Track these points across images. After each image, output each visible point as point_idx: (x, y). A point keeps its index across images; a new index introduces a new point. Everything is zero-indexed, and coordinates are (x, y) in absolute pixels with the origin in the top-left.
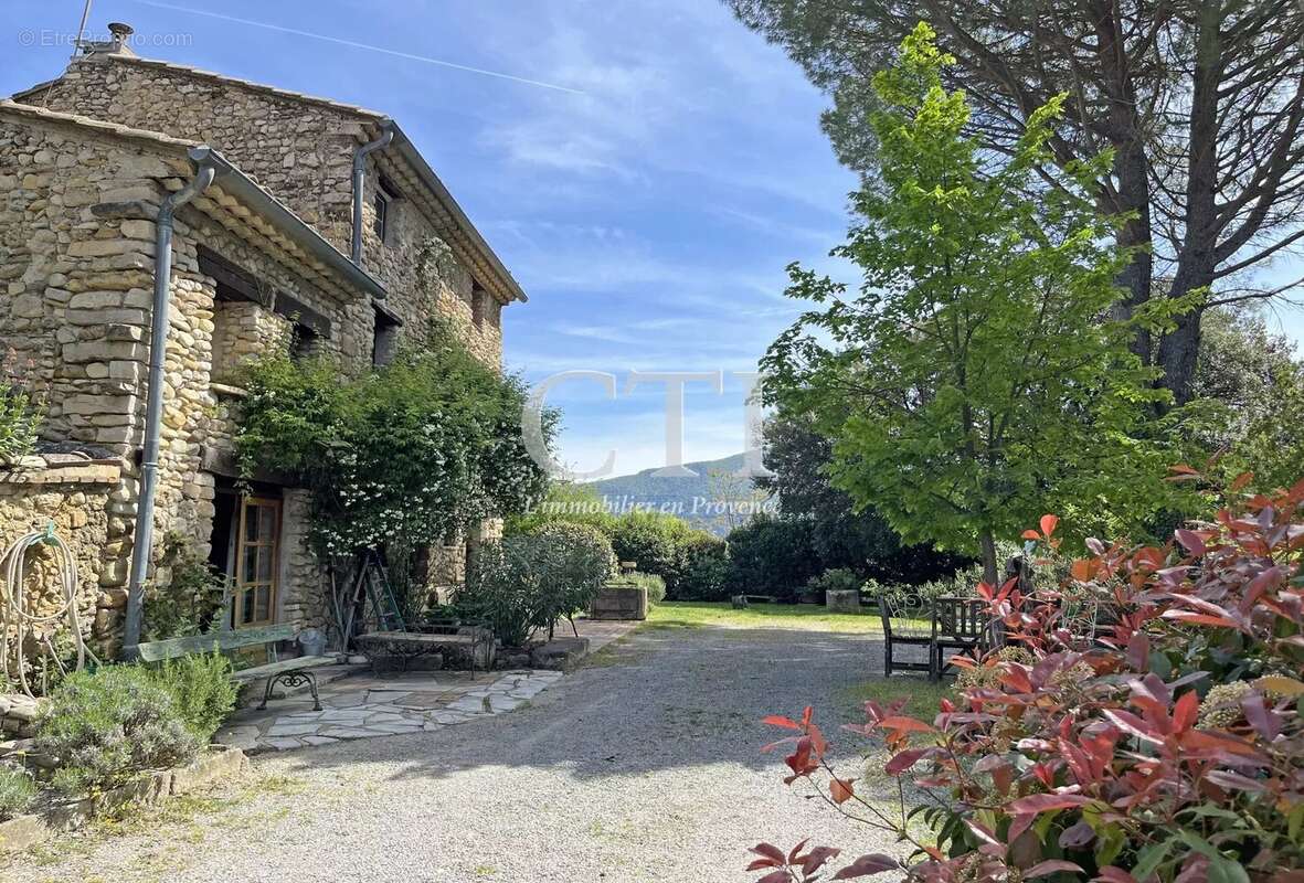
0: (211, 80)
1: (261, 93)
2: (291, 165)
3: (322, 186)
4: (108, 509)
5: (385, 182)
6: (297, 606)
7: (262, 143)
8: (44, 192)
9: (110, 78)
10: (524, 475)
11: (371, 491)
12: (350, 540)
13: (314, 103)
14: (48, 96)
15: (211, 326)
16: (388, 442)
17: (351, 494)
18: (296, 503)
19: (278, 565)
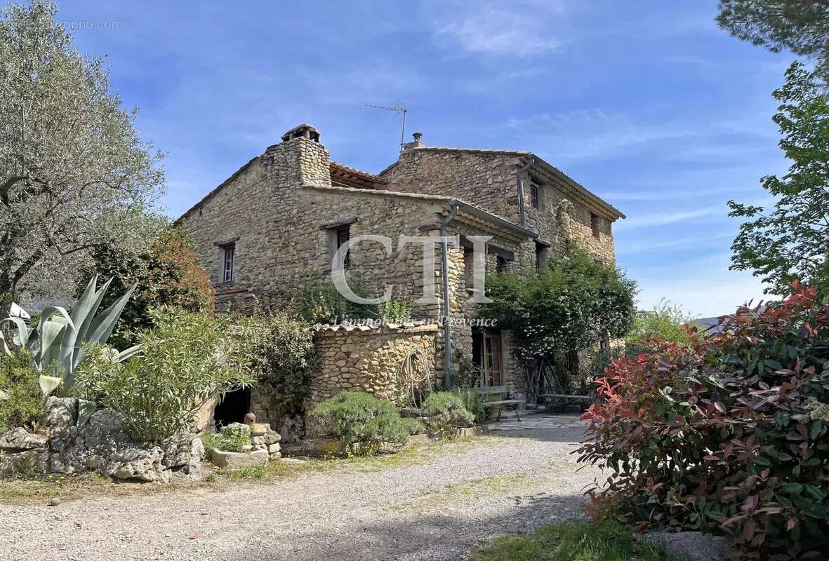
0: (455, 151)
1: (476, 153)
2: (491, 183)
3: (505, 189)
4: (435, 341)
5: (534, 180)
6: (512, 382)
7: (478, 175)
8: (402, 224)
9: (416, 158)
10: (617, 317)
11: (538, 329)
12: (531, 352)
13: (498, 153)
14: (393, 170)
15: (463, 265)
16: (542, 306)
17: (529, 331)
18: (507, 336)
19: (502, 365)
